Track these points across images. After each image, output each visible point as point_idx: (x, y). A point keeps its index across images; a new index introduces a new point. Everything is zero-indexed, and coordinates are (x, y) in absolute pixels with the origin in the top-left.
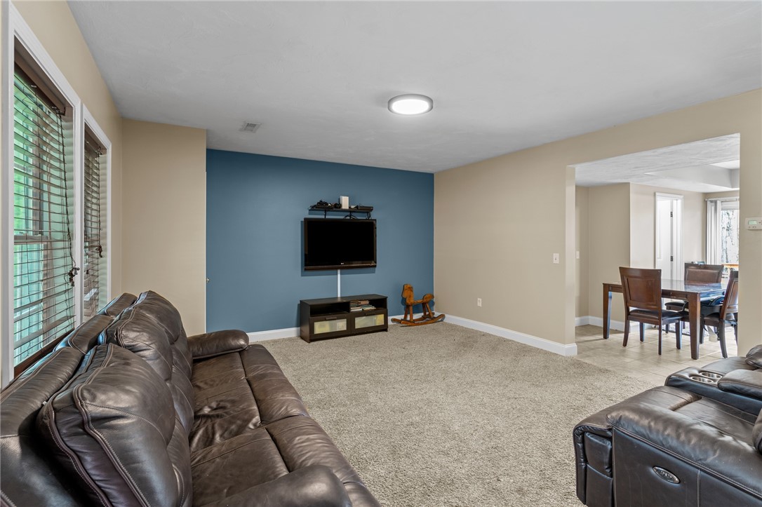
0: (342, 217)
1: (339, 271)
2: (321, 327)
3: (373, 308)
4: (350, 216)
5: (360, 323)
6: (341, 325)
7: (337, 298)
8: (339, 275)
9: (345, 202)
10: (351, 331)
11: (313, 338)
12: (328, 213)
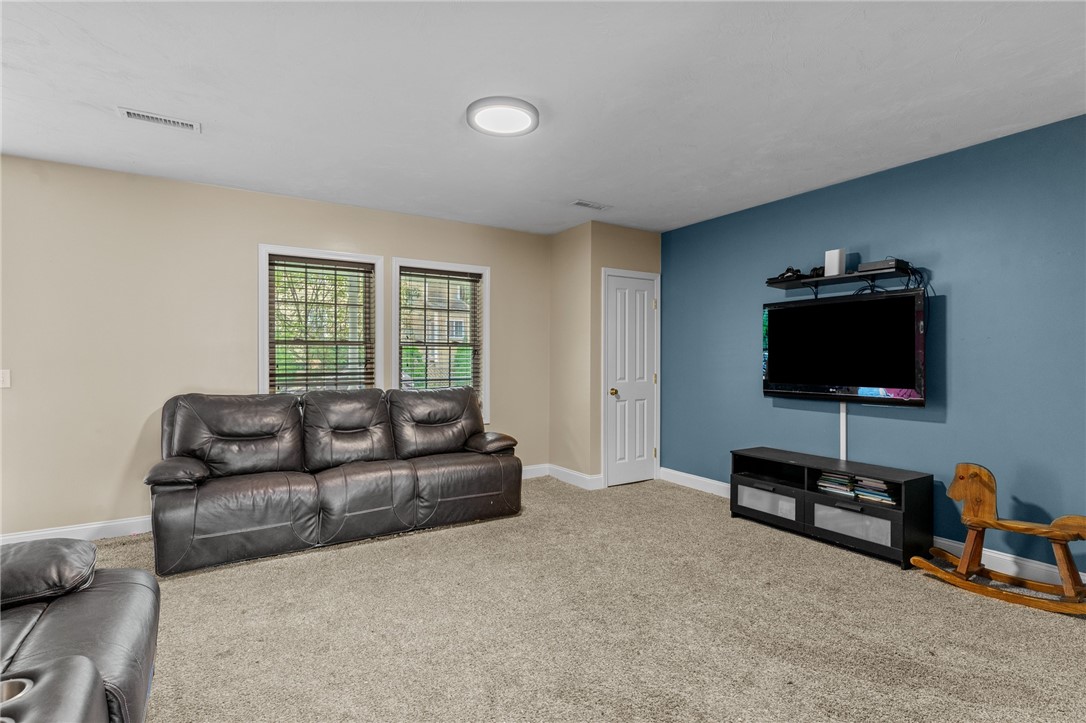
0: (851, 293)
1: (843, 406)
2: (751, 497)
3: (888, 501)
4: (872, 287)
5: (826, 517)
6: (786, 508)
7: (837, 461)
8: (843, 415)
9: (833, 263)
10: (803, 526)
11: (739, 512)
12: (820, 288)
